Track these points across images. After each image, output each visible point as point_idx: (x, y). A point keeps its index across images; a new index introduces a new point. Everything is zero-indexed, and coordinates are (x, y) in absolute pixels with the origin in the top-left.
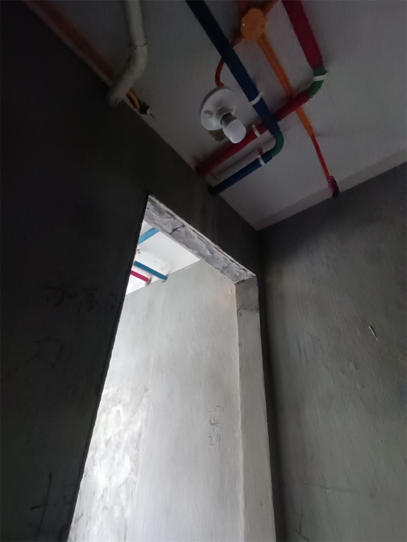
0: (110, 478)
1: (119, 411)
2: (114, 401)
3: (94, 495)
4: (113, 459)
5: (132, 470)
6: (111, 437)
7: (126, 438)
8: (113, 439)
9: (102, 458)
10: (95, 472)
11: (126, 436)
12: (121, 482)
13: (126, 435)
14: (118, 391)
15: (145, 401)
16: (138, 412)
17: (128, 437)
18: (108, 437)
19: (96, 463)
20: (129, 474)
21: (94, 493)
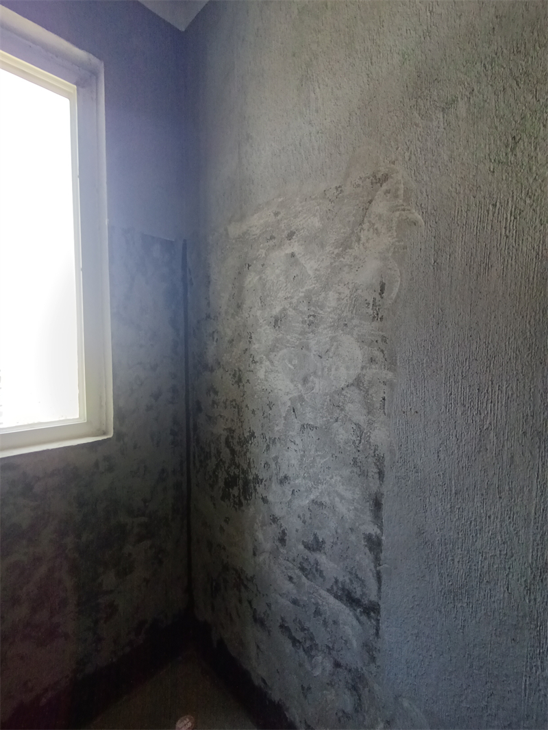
0: (305, 380)
1: (293, 255)
2: (272, 238)
3: (271, 409)
4: (305, 346)
5: (372, 360)
6: (284, 309)
7: (333, 304)
8: (291, 312)
9: (273, 349)
10: (261, 374)
11: (331, 299)
12: (343, 384)
13: (332, 295)
14: (276, 214)
15: (380, 207)
16: (359, 240)
17: (339, 299)
18: (277, 310)
19: (257, 359)
20: (362, 368)
21: (270, 405)
